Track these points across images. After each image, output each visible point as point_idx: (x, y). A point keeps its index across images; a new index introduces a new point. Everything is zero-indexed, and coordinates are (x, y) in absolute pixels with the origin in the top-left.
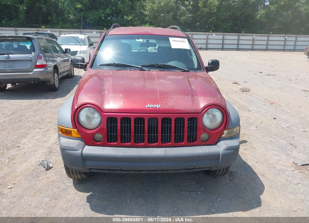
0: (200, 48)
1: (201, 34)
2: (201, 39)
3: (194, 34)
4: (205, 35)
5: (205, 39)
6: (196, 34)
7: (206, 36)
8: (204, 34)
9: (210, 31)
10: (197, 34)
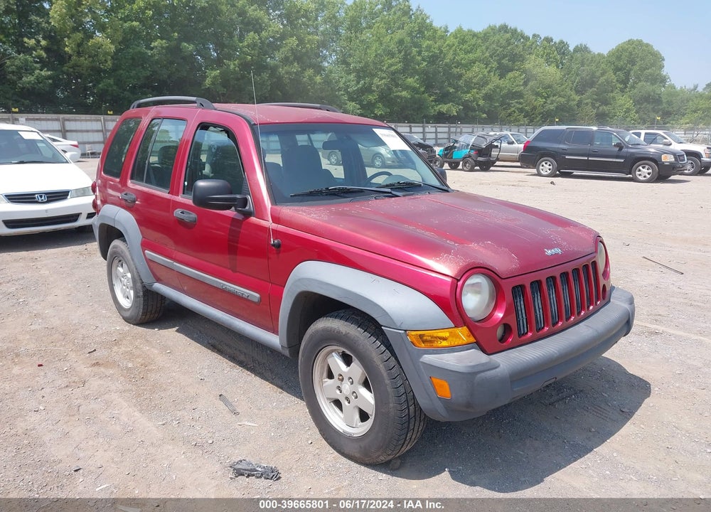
0: (92, 154)
1: (86, 120)
2: (87, 131)
3: (68, 120)
4: (98, 120)
5: (98, 131)
6: (72, 120)
7: (99, 123)
8: (94, 120)
9: (109, 112)
10: (76, 120)
